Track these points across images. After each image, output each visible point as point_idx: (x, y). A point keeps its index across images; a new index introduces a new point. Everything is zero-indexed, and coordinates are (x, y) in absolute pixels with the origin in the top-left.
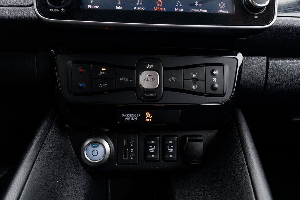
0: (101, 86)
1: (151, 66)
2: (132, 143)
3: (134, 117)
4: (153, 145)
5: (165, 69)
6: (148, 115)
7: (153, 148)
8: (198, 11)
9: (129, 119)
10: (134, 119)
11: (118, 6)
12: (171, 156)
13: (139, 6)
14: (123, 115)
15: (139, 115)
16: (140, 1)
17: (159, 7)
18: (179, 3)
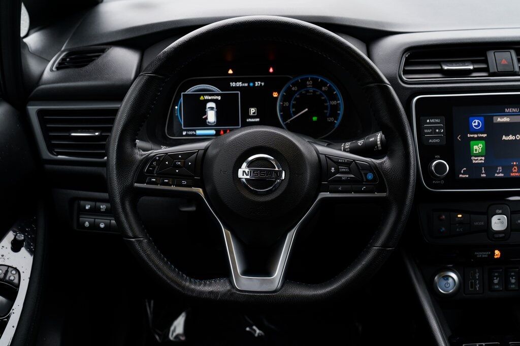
0: (458, 230)
1: (500, 212)
2: (477, 275)
3: (485, 255)
4: (497, 277)
5: (512, 213)
6: (497, 252)
7: (497, 279)
9: (481, 256)
10: (485, 256)
11: (483, 174)
12: (513, 286)
13: (499, 173)
14: (475, 253)
15: (490, 253)
16: (500, 169)
17: (515, 173)
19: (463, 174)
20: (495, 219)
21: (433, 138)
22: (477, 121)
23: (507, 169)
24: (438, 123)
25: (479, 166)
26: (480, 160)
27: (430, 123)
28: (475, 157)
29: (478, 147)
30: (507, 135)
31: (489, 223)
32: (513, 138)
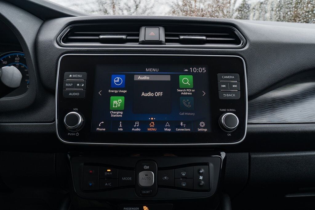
0: (106, 184)
1: (148, 167)
5: (159, 168)
8: (182, 130)
11: (120, 128)
13: (136, 128)
14: (124, 208)
15: (139, 209)
16: (137, 124)
17: (152, 128)
18: (168, 124)
19: (100, 128)
20: (142, 175)
21: (72, 92)
22: (118, 78)
23: (144, 124)
24: (80, 78)
26: (119, 114)
27: (72, 78)
28: (114, 111)
29: (117, 102)
30: (146, 92)
31: (136, 178)
32: (152, 95)
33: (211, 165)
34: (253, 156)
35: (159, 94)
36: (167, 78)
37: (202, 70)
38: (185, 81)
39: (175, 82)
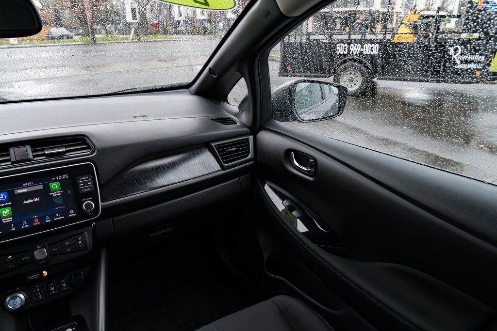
0: (10, 266)
1: (40, 247)
2: (38, 289)
3: (36, 276)
4: (52, 286)
5: (49, 245)
6: (44, 272)
8: (59, 218)
9: (33, 278)
11: (13, 228)
12: (65, 288)
13: (25, 225)
14: (29, 277)
15: (39, 274)
16: (25, 222)
17: (37, 223)
18: (47, 217)
20: (36, 253)
22: (2, 195)
23: (30, 221)
25: (9, 223)
26: (10, 220)
28: (5, 218)
29: (6, 212)
30: (27, 200)
31: (33, 255)
32: (32, 201)
33: (86, 233)
34: (115, 219)
35: (36, 199)
36: (41, 187)
37: (66, 176)
38: (55, 186)
39: (47, 189)
